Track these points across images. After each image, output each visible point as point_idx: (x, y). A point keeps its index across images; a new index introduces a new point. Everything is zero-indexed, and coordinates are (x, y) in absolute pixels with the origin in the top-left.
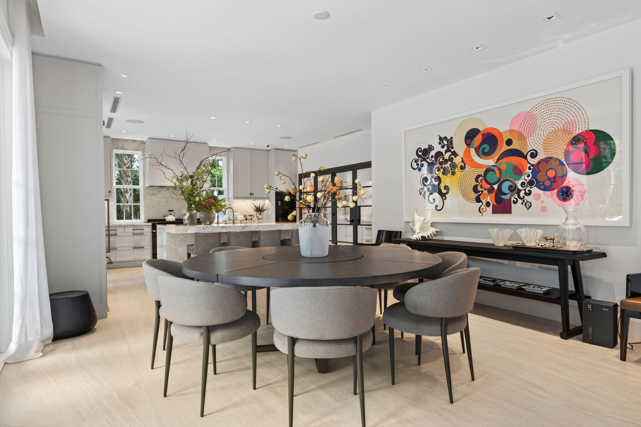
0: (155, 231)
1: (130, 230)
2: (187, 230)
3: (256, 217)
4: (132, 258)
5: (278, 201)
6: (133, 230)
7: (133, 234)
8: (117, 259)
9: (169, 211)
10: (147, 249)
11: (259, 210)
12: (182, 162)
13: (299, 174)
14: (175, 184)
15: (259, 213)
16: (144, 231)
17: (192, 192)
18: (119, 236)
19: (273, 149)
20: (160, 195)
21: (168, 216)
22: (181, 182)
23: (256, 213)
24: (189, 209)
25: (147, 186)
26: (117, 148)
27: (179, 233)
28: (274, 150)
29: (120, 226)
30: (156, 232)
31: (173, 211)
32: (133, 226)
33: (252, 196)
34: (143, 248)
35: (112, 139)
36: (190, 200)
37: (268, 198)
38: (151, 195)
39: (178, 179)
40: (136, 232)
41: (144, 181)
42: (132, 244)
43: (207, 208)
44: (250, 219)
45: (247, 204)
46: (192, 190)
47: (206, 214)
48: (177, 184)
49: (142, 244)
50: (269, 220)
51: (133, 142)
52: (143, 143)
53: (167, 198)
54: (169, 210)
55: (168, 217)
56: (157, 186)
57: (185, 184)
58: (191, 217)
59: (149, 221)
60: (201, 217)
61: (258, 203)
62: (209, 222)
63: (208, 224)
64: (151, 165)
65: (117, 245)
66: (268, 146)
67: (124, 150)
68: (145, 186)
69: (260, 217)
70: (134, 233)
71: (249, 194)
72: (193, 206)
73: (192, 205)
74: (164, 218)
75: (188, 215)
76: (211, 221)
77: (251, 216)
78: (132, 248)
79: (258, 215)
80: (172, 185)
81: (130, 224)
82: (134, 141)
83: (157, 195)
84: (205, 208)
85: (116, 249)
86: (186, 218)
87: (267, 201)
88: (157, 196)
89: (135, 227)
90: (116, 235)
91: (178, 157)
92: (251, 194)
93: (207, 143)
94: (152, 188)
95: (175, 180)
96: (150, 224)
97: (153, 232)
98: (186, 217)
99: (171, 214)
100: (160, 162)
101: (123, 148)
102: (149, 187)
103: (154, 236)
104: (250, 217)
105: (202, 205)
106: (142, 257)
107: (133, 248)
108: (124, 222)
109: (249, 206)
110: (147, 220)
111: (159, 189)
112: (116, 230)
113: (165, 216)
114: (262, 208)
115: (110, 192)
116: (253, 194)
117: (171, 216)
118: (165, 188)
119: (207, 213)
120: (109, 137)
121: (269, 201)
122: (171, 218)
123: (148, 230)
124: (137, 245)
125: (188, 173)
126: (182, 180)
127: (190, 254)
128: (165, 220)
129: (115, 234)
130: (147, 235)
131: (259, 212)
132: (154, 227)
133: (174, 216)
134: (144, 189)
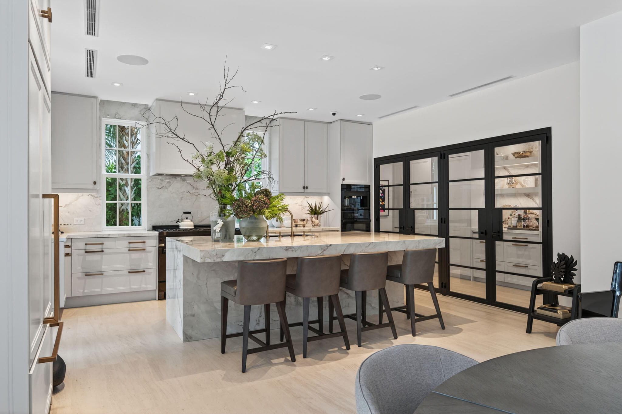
0: (163, 245)
1: (124, 243)
2: (223, 256)
3: (311, 223)
4: (127, 289)
5: (345, 198)
6: (130, 243)
7: (129, 250)
8: (104, 289)
9: (185, 213)
10: (150, 273)
11: (315, 212)
12: (213, 126)
13: (375, 159)
14: (198, 169)
15: (316, 216)
16: (147, 245)
17: (229, 183)
18: (107, 254)
19: (339, 120)
20: (170, 189)
21: (182, 220)
22: (210, 164)
23: (309, 216)
24: (222, 213)
25: (151, 174)
26: (107, 116)
27: (209, 260)
28: (339, 122)
29: (109, 237)
30: (165, 247)
31: (190, 213)
32: (129, 236)
33: (306, 191)
34: (144, 271)
35: (101, 101)
36: (223, 197)
37: (328, 194)
38: (158, 188)
39: (203, 160)
40: (132, 245)
41: (148, 167)
42: (128, 266)
43: (254, 212)
44: (302, 225)
45: (297, 203)
46: (228, 180)
47: (252, 223)
48: (202, 169)
49: (142, 266)
50: (329, 226)
51: (133, 107)
52: (147, 108)
53: (182, 193)
54: (185, 211)
55: (183, 223)
56: (167, 175)
57: (214, 168)
58: (225, 227)
59: (155, 228)
60: (244, 228)
61: (313, 201)
62: (256, 236)
63: (254, 241)
64: (159, 136)
65: (103, 267)
66: (334, 114)
67: (119, 118)
68: (149, 174)
69: (317, 222)
70: (131, 249)
71: (302, 187)
72: (228, 207)
73: (227, 205)
74: (176, 224)
75: (220, 223)
76: (260, 235)
77: (303, 220)
78: (127, 272)
79: (314, 219)
80: (192, 171)
81: (125, 234)
82: (134, 105)
83: (167, 188)
84: (250, 211)
85: (102, 274)
86: (218, 230)
87: (326, 200)
88: (166, 190)
89: (132, 240)
90: (102, 251)
91: (207, 116)
92: (304, 188)
93: (242, 109)
94: (160, 177)
95: (198, 162)
96: (156, 233)
97: (159, 247)
98: (217, 228)
99: (187, 218)
100: (173, 128)
101: (117, 116)
102: (155, 175)
103: (162, 252)
104: (302, 223)
105: (247, 206)
106: (142, 286)
107: (129, 272)
108: (117, 230)
109: (299, 205)
110: (151, 228)
111: (169, 179)
112: (102, 244)
113: (178, 221)
114: (320, 208)
115: (95, 183)
116: (307, 188)
117: (187, 220)
118: (179, 178)
119: (254, 221)
120: (95, 97)
121: (329, 198)
122: (187, 224)
123: (152, 244)
124: (135, 268)
125: (223, 147)
126: (210, 161)
127: (228, 299)
128: (178, 227)
129: (100, 250)
130: (150, 252)
131: (315, 214)
132: (162, 239)
133: (192, 221)
134: (147, 179)
